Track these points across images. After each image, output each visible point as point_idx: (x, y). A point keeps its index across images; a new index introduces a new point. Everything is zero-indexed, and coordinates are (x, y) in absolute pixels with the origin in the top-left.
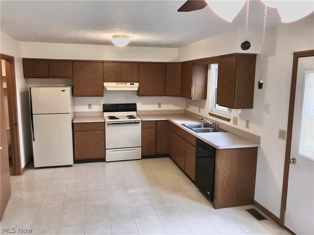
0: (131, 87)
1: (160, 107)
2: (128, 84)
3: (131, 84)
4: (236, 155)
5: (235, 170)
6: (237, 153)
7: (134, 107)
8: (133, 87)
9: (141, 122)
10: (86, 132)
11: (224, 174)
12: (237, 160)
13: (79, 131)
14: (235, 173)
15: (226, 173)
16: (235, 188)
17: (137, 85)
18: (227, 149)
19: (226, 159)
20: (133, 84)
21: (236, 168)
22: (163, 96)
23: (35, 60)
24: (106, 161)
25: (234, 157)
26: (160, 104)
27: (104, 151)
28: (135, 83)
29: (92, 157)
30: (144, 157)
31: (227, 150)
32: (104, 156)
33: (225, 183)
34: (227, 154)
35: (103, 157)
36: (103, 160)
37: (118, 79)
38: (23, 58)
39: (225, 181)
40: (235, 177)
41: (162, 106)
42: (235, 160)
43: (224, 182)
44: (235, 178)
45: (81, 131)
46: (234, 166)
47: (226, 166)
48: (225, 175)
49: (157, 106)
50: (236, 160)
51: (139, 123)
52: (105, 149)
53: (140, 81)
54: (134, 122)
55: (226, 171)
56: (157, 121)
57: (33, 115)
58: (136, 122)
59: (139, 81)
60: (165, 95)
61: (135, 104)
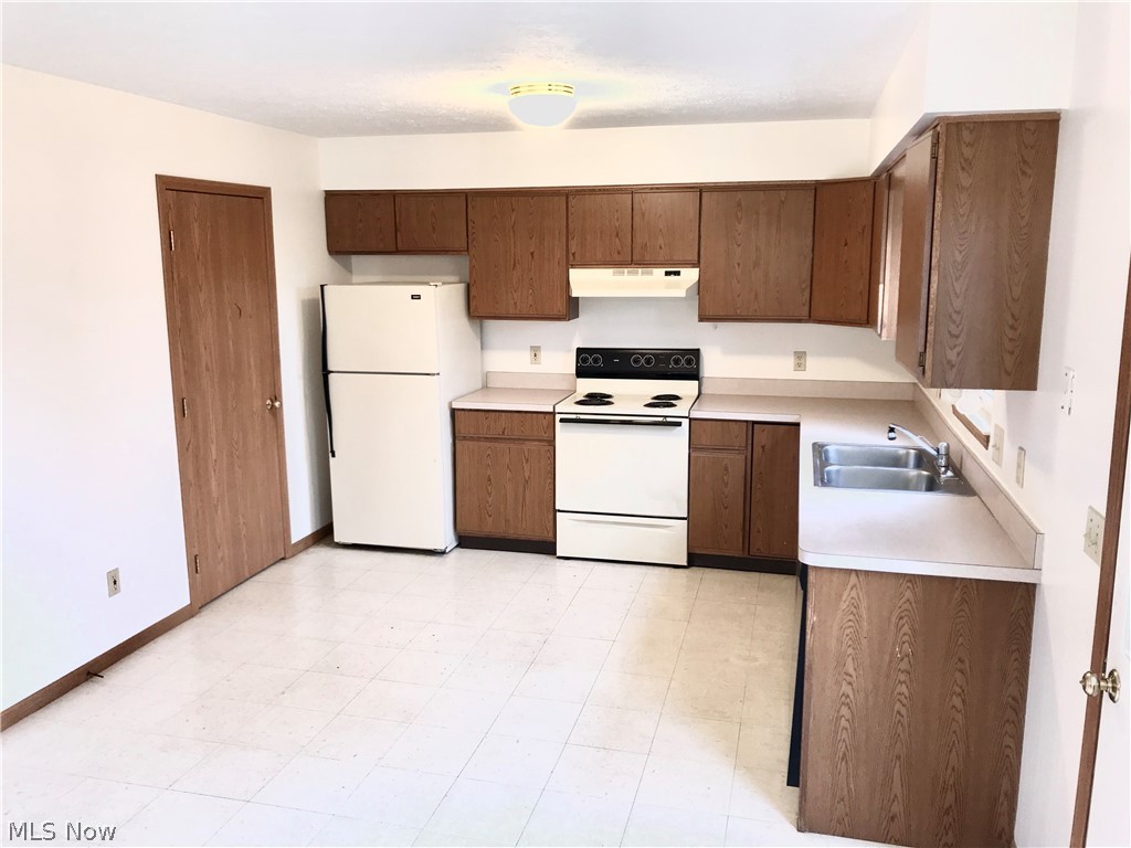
0: (668, 286)
1: (800, 366)
2: (659, 272)
3: (667, 274)
4: (907, 606)
5: (902, 677)
6: (908, 594)
7: (689, 362)
8: (677, 286)
9: (685, 423)
10: (496, 445)
11: (838, 683)
12: (913, 630)
13: (472, 439)
14: (903, 689)
15: (848, 678)
16: (898, 757)
17: (690, 275)
18: (856, 571)
19: (851, 617)
20: (678, 273)
21: (904, 665)
22: (799, 321)
23: (358, 195)
24: (558, 554)
25: (895, 614)
26: (800, 356)
27: (551, 516)
28: (683, 271)
29: (511, 533)
30: (696, 560)
31: (853, 576)
32: (551, 534)
33: (843, 723)
34: (854, 593)
35: (548, 537)
36: (547, 547)
37: (619, 253)
38: (326, 192)
39: (848, 716)
40: (898, 706)
41: (810, 361)
42: (898, 628)
43: (839, 718)
44: (899, 712)
45: (479, 439)
46: (892, 655)
47: (850, 651)
48: (846, 688)
49: (791, 361)
50: (906, 629)
51: (679, 424)
52: (555, 511)
53: (702, 261)
54: (661, 419)
55: (851, 671)
56: (754, 423)
57: (331, 376)
58: (668, 419)
59: (699, 261)
60: (811, 318)
61: (696, 352)
